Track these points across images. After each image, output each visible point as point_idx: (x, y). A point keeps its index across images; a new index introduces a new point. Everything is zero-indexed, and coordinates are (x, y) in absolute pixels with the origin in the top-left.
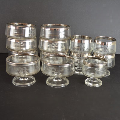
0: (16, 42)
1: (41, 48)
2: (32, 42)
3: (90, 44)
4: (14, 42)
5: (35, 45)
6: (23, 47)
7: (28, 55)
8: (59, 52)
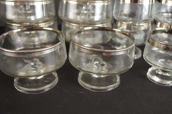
0: (16, 6)
1: (63, 15)
2: (46, 5)
3: (152, 5)
4: (12, 6)
5: (51, 11)
6: (30, 15)
7: (41, 29)
8: (97, 21)
